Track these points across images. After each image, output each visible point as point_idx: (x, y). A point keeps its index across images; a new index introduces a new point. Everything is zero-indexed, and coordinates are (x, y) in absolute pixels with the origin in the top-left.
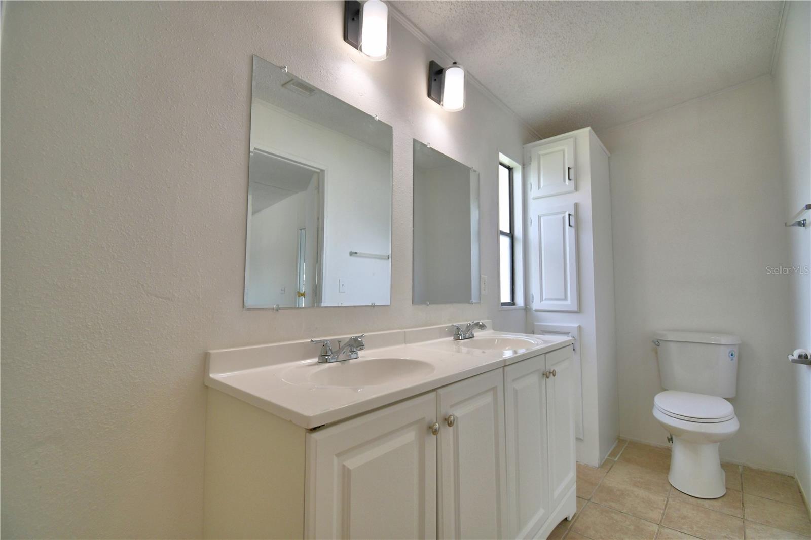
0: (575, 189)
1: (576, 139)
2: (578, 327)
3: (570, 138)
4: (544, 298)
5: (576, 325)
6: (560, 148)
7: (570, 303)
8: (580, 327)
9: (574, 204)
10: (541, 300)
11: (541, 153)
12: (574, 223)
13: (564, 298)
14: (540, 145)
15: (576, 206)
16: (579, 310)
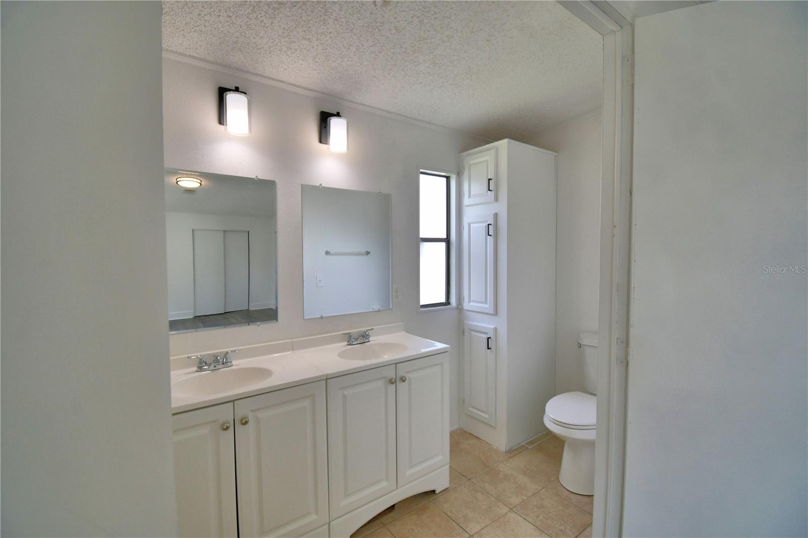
0: (495, 200)
1: (497, 150)
2: (494, 329)
3: (493, 149)
4: (471, 300)
5: (493, 327)
6: (484, 159)
7: (488, 307)
8: (496, 329)
9: (494, 214)
10: (470, 301)
11: (471, 162)
12: (492, 231)
13: (484, 301)
14: (471, 155)
15: (496, 216)
16: (496, 313)
